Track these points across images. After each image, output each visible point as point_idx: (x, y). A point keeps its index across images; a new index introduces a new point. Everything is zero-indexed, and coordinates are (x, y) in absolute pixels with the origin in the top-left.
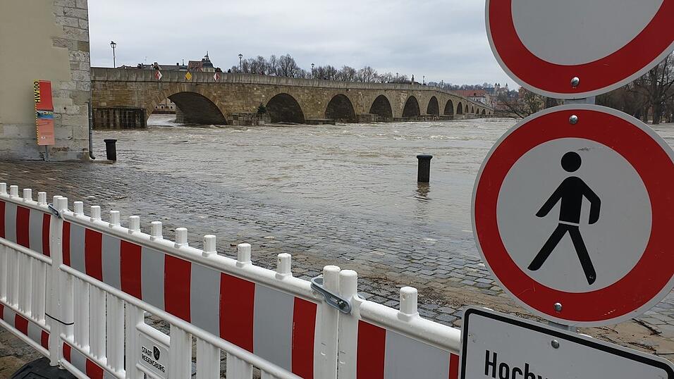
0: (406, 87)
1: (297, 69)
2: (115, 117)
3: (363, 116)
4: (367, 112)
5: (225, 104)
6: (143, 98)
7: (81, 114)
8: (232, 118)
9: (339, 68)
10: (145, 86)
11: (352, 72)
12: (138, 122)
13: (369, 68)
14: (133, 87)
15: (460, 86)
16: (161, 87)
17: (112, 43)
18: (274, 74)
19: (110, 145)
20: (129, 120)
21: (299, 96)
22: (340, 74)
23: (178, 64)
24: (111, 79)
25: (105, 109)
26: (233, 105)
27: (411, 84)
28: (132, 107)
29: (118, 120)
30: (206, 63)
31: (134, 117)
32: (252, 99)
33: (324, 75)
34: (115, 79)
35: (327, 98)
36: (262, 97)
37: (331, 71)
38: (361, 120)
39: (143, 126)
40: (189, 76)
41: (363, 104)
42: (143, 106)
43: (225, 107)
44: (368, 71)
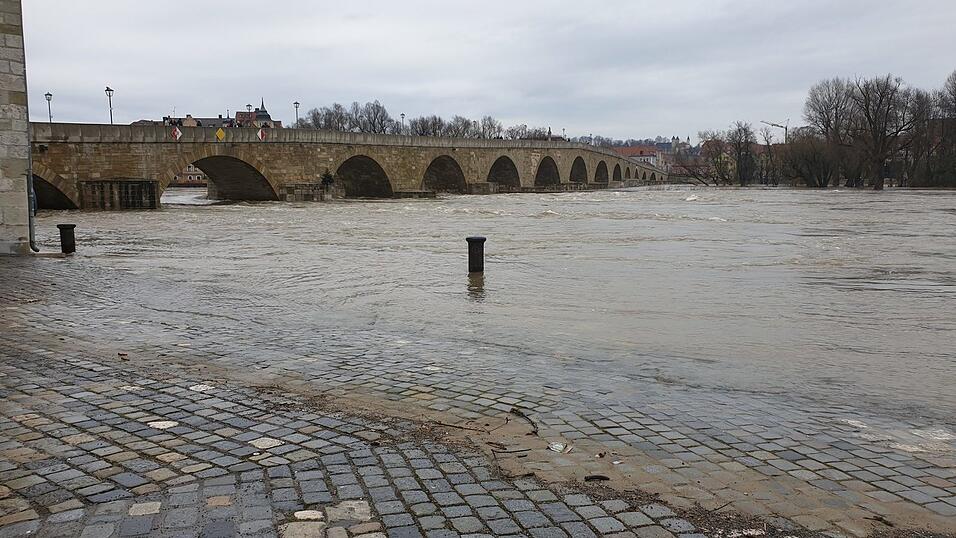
0: (539, 144)
1: (390, 121)
2: (112, 193)
3: (478, 186)
4: (483, 179)
5: (276, 171)
6: (153, 166)
7: (15, 190)
8: (285, 191)
9: (448, 119)
10: (157, 147)
11: (467, 124)
12: (145, 200)
13: (490, 118)
14: (139, 150)
15: (624, 142)
16: (181, 150)
17: (108, 89)
18: (357, 130)
19: (67, 231)
20: (133, 198)
21: (384, 159)
22: (450, 127)
23: (220, 116)
24: (106, 140)
25: (98, 182)
26: (289, 173)
27: (546, 139)
28: (138, 178)
29: (117, 198)
30: (262, 114)
31: (140, 193)
32: (315, 164)
33: (427, 128)
34: (112, 139)
35: (425, 161)
36: (330, 162)
37: (437, 123)
38: (475, 190)
39: (154, 206)
40: (221, 134)
41: (477, 168)
42: (155, 178)
43: (276, 175)
44: (490, 124)
